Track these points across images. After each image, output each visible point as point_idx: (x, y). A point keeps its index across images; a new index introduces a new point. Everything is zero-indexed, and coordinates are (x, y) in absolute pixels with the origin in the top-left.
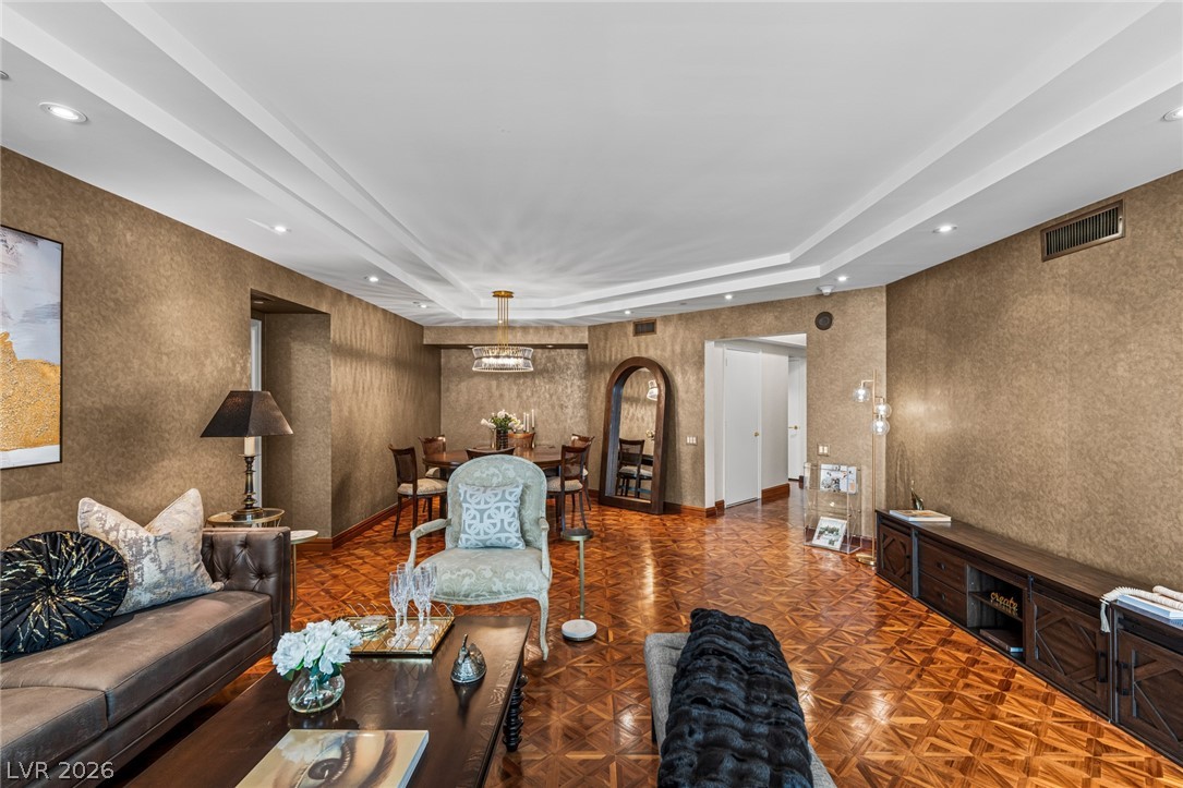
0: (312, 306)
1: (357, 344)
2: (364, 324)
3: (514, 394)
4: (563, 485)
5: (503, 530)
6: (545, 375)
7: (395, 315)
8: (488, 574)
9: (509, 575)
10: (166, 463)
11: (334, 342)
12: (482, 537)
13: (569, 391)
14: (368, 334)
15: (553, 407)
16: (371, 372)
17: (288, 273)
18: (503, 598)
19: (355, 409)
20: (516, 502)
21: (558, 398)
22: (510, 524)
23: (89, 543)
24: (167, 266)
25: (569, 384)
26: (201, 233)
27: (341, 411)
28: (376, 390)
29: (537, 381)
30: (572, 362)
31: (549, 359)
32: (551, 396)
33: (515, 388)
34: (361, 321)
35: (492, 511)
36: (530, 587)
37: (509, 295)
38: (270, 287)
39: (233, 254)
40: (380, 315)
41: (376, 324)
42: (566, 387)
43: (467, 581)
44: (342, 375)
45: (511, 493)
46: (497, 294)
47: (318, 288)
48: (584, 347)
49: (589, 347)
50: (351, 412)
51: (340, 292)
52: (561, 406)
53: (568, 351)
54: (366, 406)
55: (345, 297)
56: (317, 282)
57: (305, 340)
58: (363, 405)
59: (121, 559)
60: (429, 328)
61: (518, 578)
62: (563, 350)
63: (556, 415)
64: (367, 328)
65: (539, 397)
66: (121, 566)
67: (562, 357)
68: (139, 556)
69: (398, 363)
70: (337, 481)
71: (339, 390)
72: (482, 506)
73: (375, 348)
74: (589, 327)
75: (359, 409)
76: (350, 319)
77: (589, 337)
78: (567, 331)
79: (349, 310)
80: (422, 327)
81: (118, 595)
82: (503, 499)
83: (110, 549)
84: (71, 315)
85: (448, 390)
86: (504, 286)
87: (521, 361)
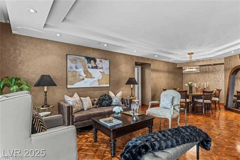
0: (147, 63)
1: (157, 69)
2: (159, 65)
3: (203, 78)
4: (203, 101)
5: (167, 105)
6: (212, 72)
7: (168, 62)
8: (159, 112)
9: (163, 113)
10: (122, 88)
11: (152, 69)
12: (163, 106)
13: (221, 77)
14: (160, 67)
15: (215, 81)
16: (161, 74)
17: (142, 58)
18: (162, 117)
19: (157, 81)
20: (171, 99)
21: (217, 79)
22: (169, 104)
23: (109, 96)
24: (122, 60)
25: (221, 75)
26: (127, 54)
27: (153, 82)
28: (162, 78)
29: (210, 74)
30: (222, 68)
31: (214, 68)
32: (214, 78)
33: (203, 77)
34: (158, 64)
35: (165, 101)
36: (167, 116)
37: (192, 53)
38: (138, 61)
39: (132, 57)
40: (163, 62)
41: (162, 64)
42: (220, 76)
43: (155, 112)
44: (154, 75)
45: (169, 98)
46: (189, 54)
47: (148, 59)
48: (223, 64)
49: (225, 64)
50: (156, 82)
51: (153, 59)
52: (218, 81)
53: (221, 65)
54: (160, 81)
55: (154, 60)
56: (148, 58)
57: (147, 69)
58: (159, 81)
59: (111, 98)
60: (178, 64)
61: (165, 114)
62: (218, 65)
63: (216, 84)
64: (160, 65)
65: (210, 79)
66: (111, 99)
67: (218, 67)
68: (114, 98)
69: (169, 72)
70: (153, 95)
71: (153, 78)
72: (164, 99)
73: (162, 69)
74: (224, 58)
75: (158, 81)
76: (156, 64)
77: (225, 61)
78: (217, 60)
79: (155, 62)
80: (176, 64)
81: (111, 103)
82: (168, 98)
83: (110, 97)
84: (111, 68)
85: (185, 78)
86: (190, 52)
87: (196, 69)
